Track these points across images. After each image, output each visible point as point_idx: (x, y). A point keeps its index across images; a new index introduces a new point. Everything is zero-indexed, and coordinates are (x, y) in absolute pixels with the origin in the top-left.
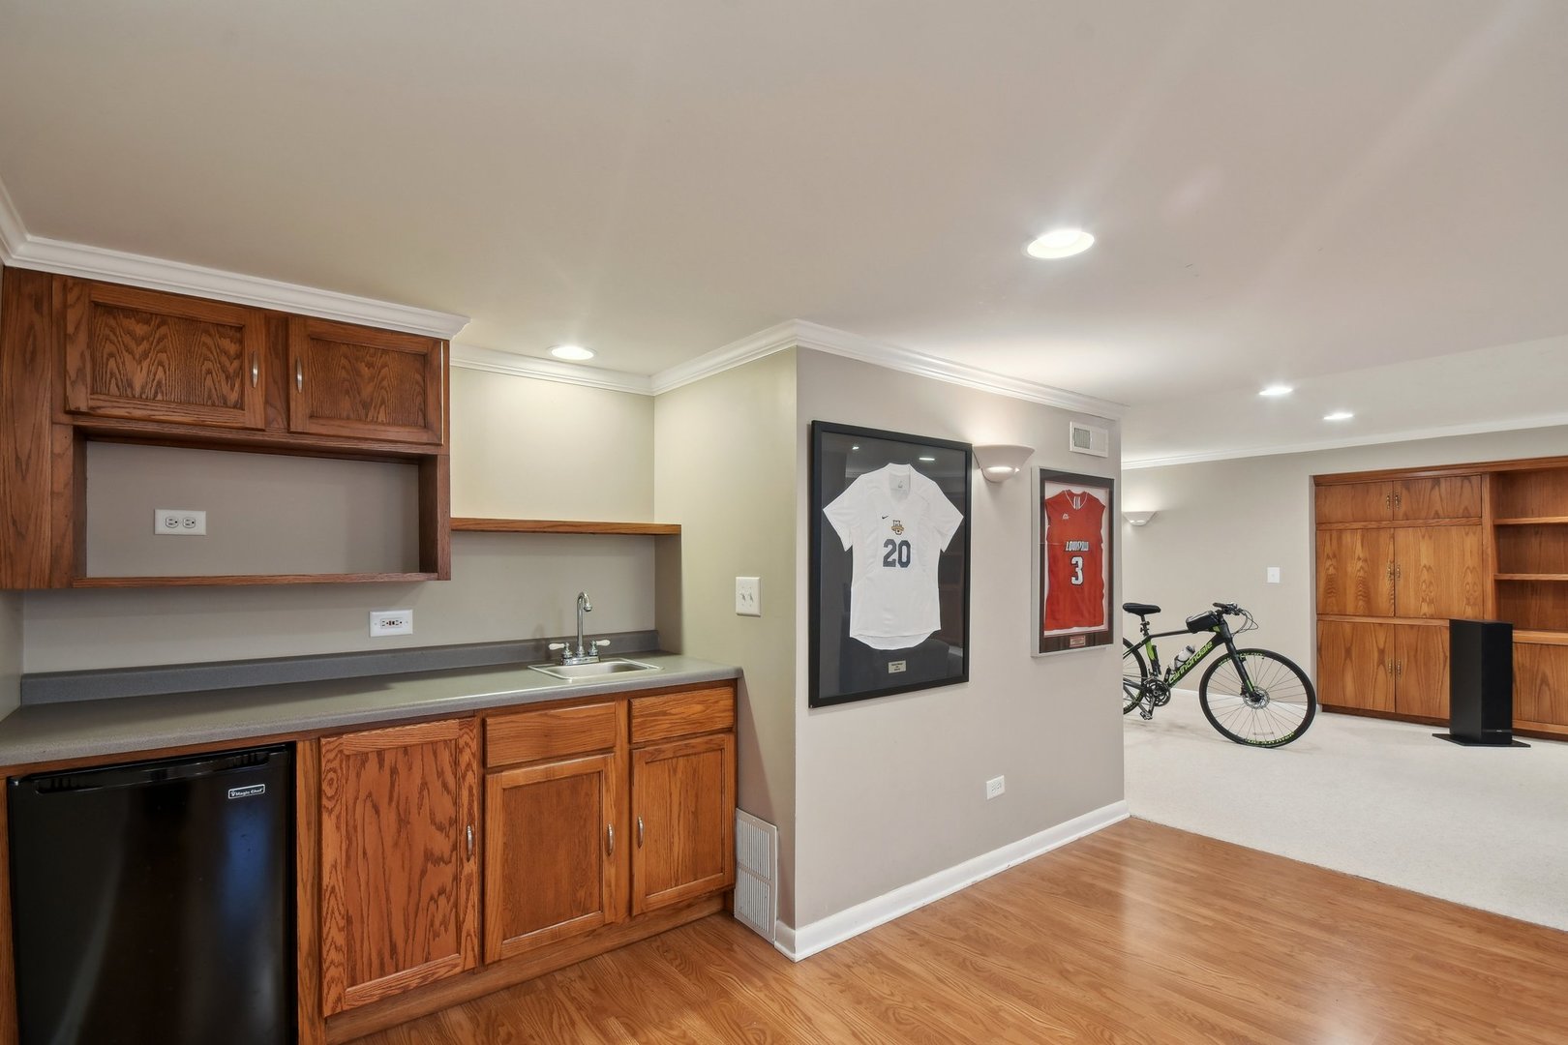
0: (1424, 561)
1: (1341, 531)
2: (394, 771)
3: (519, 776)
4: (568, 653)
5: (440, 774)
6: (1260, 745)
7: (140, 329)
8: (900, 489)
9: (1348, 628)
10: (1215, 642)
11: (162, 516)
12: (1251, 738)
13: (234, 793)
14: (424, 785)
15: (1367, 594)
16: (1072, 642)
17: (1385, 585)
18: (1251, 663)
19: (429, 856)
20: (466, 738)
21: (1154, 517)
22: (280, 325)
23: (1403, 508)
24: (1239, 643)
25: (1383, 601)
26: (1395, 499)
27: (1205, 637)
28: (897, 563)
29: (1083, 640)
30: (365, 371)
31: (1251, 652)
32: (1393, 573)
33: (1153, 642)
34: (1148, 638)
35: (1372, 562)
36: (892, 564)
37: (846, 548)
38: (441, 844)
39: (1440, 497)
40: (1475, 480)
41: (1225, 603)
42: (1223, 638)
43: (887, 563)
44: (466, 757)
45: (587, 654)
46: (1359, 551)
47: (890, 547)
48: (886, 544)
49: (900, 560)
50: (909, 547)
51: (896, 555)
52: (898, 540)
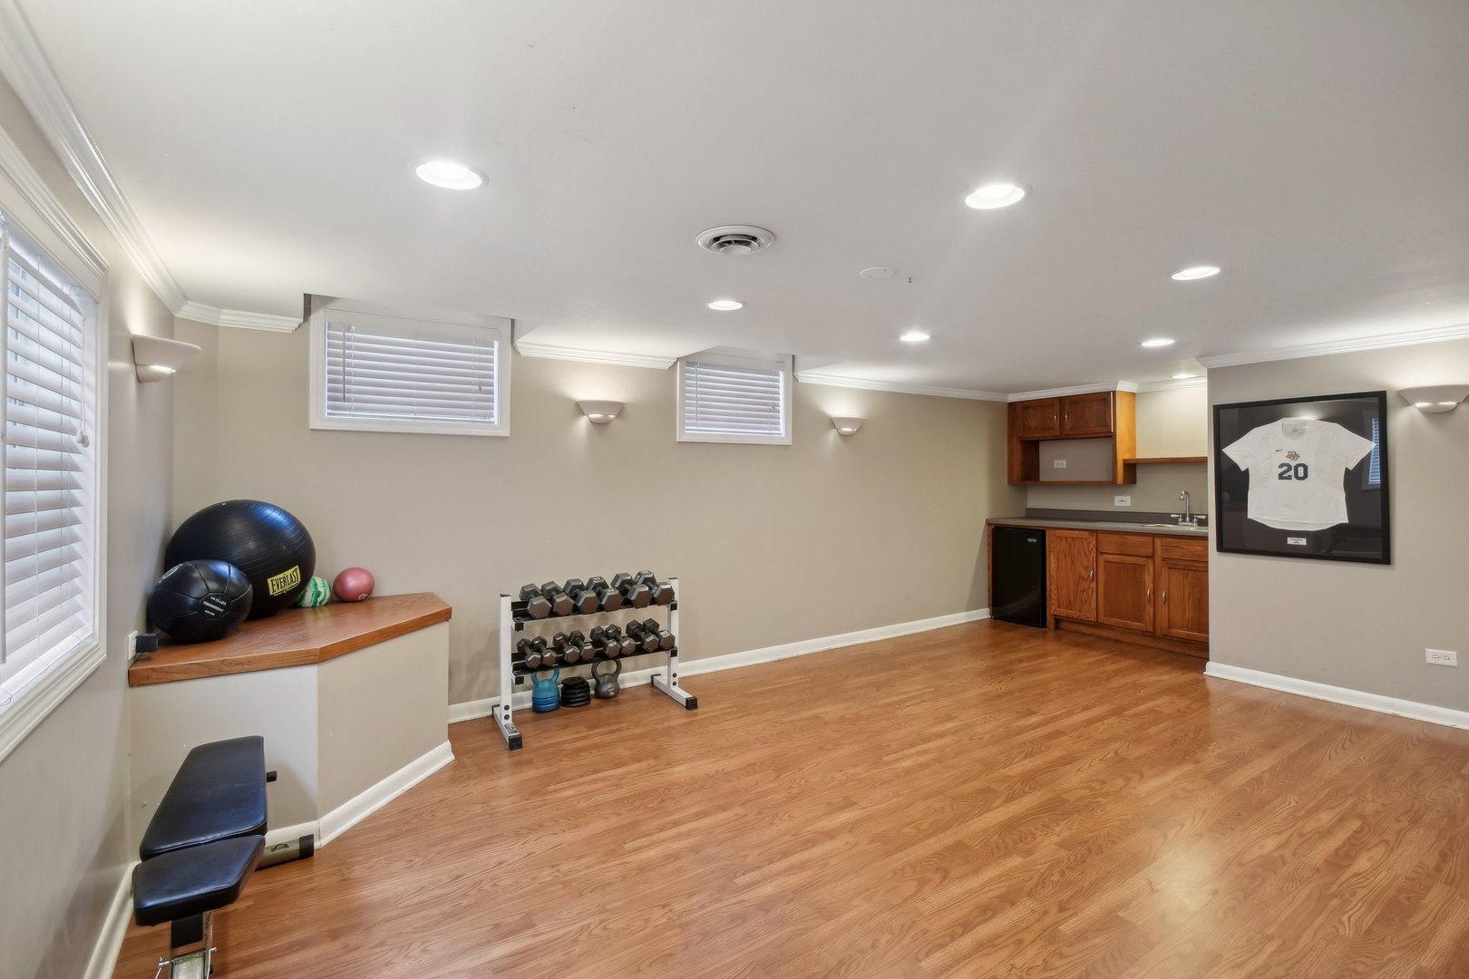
2: (1070, 545)
3: (1110, 557)
4: (1180, 520)
5: (1084, 550)
7: (1032, 411)
8: (1295, 432)
11: (1056, 462)
13: (1029, 540)
14: (1079, 552)
19: (1080, 576)
20: (1091, 539)
22: (1061, 400)
28: (1293, 478)
30: (1086, 409)
36: (1289, 478)
37: (1243, 469)
38: (1084, 574)
43: (1281, 476)
44: (1092, 545)
45: (1191, 521)
47: (1285, 468)
48: (1281, 466)
49: (1296, 476)
50: (1306, 468)
51: (1292, 473)
52: (1293, 464)
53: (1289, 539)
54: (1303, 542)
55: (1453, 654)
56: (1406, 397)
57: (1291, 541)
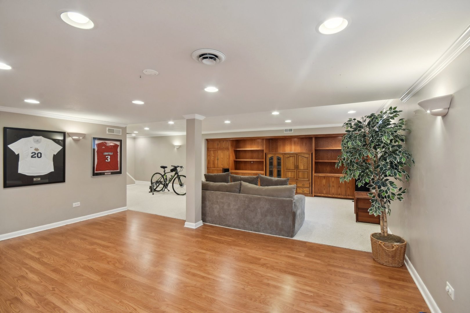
0: (222, 157)
1: (210, 150)
6: (181, 195)
8: (38, 141)
9: (211, 170)
10: (175, 174)
12: (180, 194)
15: (214, 164)
16: (106, 174)
17: (216, 162)
18: (181, 178)
21: (180, 146)
23: (219, 146)
24: (180, 174)
25: (216, 165)
26: (218, 144)
27: (174, 173)
28: (36, 157)
29: (110, 173)
31: (181, 176)
32: (217, 159)
33: (166, 174)
34: (165, 174)
35: (215, 157)
36: (35, 157)
37: (17, 153)
39: (224, 145)
40: (228, 141)
41: (175, 166)
42: (177, 173)
43: (32, 157)
46: (213, 155)
47: (34, 154)
48: (32, 153)
49: (38, 157)
50: (41, 154)
51: (36, 155)
52: (37, 152)
53: (34, 179)
54: (39, 179)
55: (79, 203)
56: (70, 135)
57: (35, 179)
